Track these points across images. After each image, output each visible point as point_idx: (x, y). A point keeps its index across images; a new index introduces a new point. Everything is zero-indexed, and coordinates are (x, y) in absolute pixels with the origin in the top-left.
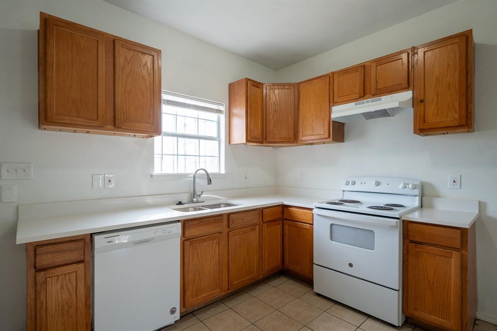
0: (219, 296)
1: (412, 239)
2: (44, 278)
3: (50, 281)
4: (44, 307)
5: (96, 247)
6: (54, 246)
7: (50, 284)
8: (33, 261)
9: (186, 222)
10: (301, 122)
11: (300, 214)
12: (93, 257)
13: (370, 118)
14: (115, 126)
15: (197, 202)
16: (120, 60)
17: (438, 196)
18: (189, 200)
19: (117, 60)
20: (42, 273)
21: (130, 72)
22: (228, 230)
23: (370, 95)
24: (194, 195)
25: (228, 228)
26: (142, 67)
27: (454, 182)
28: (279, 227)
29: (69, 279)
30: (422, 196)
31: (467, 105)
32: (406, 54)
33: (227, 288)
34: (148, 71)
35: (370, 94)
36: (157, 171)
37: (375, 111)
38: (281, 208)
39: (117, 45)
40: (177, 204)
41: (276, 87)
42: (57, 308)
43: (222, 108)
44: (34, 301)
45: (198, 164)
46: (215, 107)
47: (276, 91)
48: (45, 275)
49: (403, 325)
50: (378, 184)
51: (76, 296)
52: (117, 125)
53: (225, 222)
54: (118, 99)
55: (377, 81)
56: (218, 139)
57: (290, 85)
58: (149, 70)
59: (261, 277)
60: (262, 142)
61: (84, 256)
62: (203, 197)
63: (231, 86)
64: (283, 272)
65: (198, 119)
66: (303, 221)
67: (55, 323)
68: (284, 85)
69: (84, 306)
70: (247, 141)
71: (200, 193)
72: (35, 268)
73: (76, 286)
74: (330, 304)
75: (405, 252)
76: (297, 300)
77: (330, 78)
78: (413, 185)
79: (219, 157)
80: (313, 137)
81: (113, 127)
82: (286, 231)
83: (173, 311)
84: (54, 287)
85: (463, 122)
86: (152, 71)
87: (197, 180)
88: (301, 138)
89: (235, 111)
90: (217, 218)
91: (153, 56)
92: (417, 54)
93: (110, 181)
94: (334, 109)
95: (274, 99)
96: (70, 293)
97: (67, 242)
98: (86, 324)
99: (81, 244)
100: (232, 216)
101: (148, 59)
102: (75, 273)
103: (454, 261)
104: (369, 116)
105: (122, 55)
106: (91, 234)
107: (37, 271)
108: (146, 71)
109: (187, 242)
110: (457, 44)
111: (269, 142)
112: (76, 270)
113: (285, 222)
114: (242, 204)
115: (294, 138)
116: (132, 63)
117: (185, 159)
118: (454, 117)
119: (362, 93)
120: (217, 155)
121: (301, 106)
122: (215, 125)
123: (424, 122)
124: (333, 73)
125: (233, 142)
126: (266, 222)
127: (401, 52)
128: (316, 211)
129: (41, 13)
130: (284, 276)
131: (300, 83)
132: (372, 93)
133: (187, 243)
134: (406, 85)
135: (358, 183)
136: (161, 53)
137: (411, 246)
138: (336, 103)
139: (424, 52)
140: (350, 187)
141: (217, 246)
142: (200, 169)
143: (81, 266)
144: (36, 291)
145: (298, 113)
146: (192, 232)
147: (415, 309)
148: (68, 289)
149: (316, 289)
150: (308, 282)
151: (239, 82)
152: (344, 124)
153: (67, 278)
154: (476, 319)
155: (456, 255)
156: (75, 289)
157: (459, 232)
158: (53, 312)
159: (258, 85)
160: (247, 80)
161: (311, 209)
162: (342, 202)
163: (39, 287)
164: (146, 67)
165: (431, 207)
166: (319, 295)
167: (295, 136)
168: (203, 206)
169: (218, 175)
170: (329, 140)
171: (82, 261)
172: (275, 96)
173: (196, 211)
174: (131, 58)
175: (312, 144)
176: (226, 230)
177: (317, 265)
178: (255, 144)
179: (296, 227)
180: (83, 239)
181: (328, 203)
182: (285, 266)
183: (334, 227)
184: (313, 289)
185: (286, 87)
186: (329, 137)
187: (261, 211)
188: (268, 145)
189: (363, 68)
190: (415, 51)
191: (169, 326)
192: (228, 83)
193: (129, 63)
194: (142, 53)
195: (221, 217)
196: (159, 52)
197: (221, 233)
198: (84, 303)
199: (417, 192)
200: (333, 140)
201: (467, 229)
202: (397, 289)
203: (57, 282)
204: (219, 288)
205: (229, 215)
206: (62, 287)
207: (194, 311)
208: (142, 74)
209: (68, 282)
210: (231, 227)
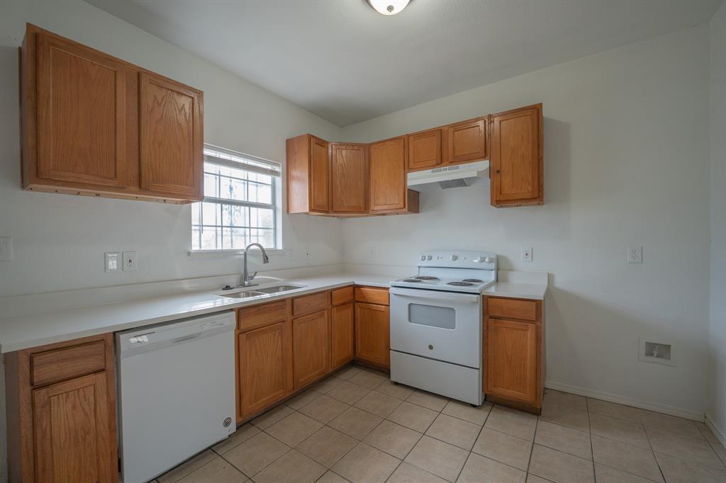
0: (283, 398)
1: (492, 314)
2: (46, 398)
3: (56, 400)
4: (48, 437)
5: (122, 350)
6: (61, 352)
7: (56, 405)
8: (28, 376)
9: (241, 311)
10: (372, 189)
11: (373, 295)
12: (117, 364)
13: (446, 188)
14: (140, 187)
15: (249, 285)
16: (147, 101)
17: (511, 269)
18: (239, 284)
19: (143, 100)
20: (44, 391)
21: (162, 116)
22: (292, 317)
23: (448, 163)
24: (245, 276)
25: (293, 314)
26: (177, 111)
27: (527, 254)
28: (350, 311)
29: (85, 396)
30: (498, 270)
31: (539, 178)
32: (483, 121)
33: (292, 387)
34: (185, 116)
35: (448, 160)
36: (195, 247)
37: (453, 180)
38: (351, 289)
39: (143, 81)
40: (223, 289)
41: (344, 147)
42: (68, 436)
43: (278, 169)
44: (31, 430)
45: (248, 238)
46: (269, 167)
47: (344, 152)
48: (48, 393)
49: (483, 403)
50: (455, 258)
51: (95, 417)
52: (143, 186)
53: (289, 308)
54: (145, 152)
55: (454, 148)
56: (273, 206)
57: (360, 145)
58: (187, 115)
59: (330, 370)
60: (327, 212)
61: (105, 362)
62: (257, 279)
63: (290, 143)
64: (354, 362)
65: (248, 181)
66: (378, 303)
67: (66, 456)
68: (353, 146)
69: (107, 429)
70: (311, 210)
71: (252, 275)
72: (32, 384)
73: (95, 404)
74: (409, 392)
75: (485, 328)
76: (373, 392)
77: (405, 141)
78: (489, 258)
79: (275, 229)
80: (385, 207)
81: (136, 189)
82: (358, 315)
83: (227, 423)
84: (62, 408)
85: (536, 195)
86: (191, 118)
87: (249, 258)
88: (372, 207)
89: (295, 173)
90: (279, 304)
91: (193, 98)
92: (493, 122)
93: (130, 261)
94: (410, 175)
95: (341, 161)
96: (86, 414)
97: (80, 345)
98: (111, 453)
99: (100, 347)
100: (296, 301)
101: (185, 102)
102: (92, 387)
103: (530, 334)
104: (446, 185)
105: (151, 93)
106: (114, 333)
107: (34, 389)
108: (184, 117)
109: (242, 334)
110: (529, 117)
111: (336, 212)
112: (94, 383)
113: (357, 304)
114: (307, 286)
115: (364, 207)
116: (164, 106)
117: (232, 231)
118: (527, 189)
119: (440, 160)
120: (272, 227)
121: (372, 171)
122: (269, 189)
123: (501, 194)
124: (408, 136)
125: (292, 212)
126: (336, 306)
127: (478, 119)
128: (393, 290)
129: (28, 25)
130: (356, 367)
131: (371, 144)
132: (450, 160)
133: (243, 337)
134: (484, 155)
135: (434, 259)
136: (203, 95)
137: (491, 321)
138: (411, 169)
139: (500, 121)
140: (426, 263)
141: (280, 338)
142: (252, 245)
143: (101, 376)
144: (33, 417)
145: (369, 178)
146: (249, 323)
147: (495, 386)
148: (83, 409)
149: (393, 378)
150: (384, 370)
151: (299, 138)
152: (419, 192)
153: (82, 394)
154: (545, 388)
155: (531, 327)
156: (93, 407)
157: (534, 304)
158: (62, 442)
159: (322, 143)
160: (310, 137)
161: (388, 289)
162: (419, 279)
163: (38, 410)
164: (183, 112)
165: (506, 281)
166: (396, 384)
167: (365, 204)
168: (257, 290)
169: (275, 251)
170: (404, 210)
171: (103, 370)
172: (342, 157)
173: (249, 296)
174: (163, 98)
175: (384, 214)
176: (290, 318)
177: (394, 350)
178: (319, 214)
179: (370, 309)
180: (102, 340)
181: (405, 281)
182: (357, 355)
183: (412, 307)
184: (390, 377)
185: (356, 148)
186: (405, 207)
187: (329, 294)
188: (335, 215)
189: (440, 133)
190: (492, 119)
191: (222, 441)
192: (285, 139)
193: (159, 104)
194: (179, 93)
195: (284, 303)
196: (200, 94)
197: (284, 321)
198: (107, 425)
199: (493, 266)
200: (408, 210)
201: (541, 301)
202: (478, 367)
203: (66, 401)
204: (283, 389)
205: (293, 299)
206: (74, 407)
207: (251, 420)
208: (178, 121)
209: (82, 399)
210: (295, 314)
